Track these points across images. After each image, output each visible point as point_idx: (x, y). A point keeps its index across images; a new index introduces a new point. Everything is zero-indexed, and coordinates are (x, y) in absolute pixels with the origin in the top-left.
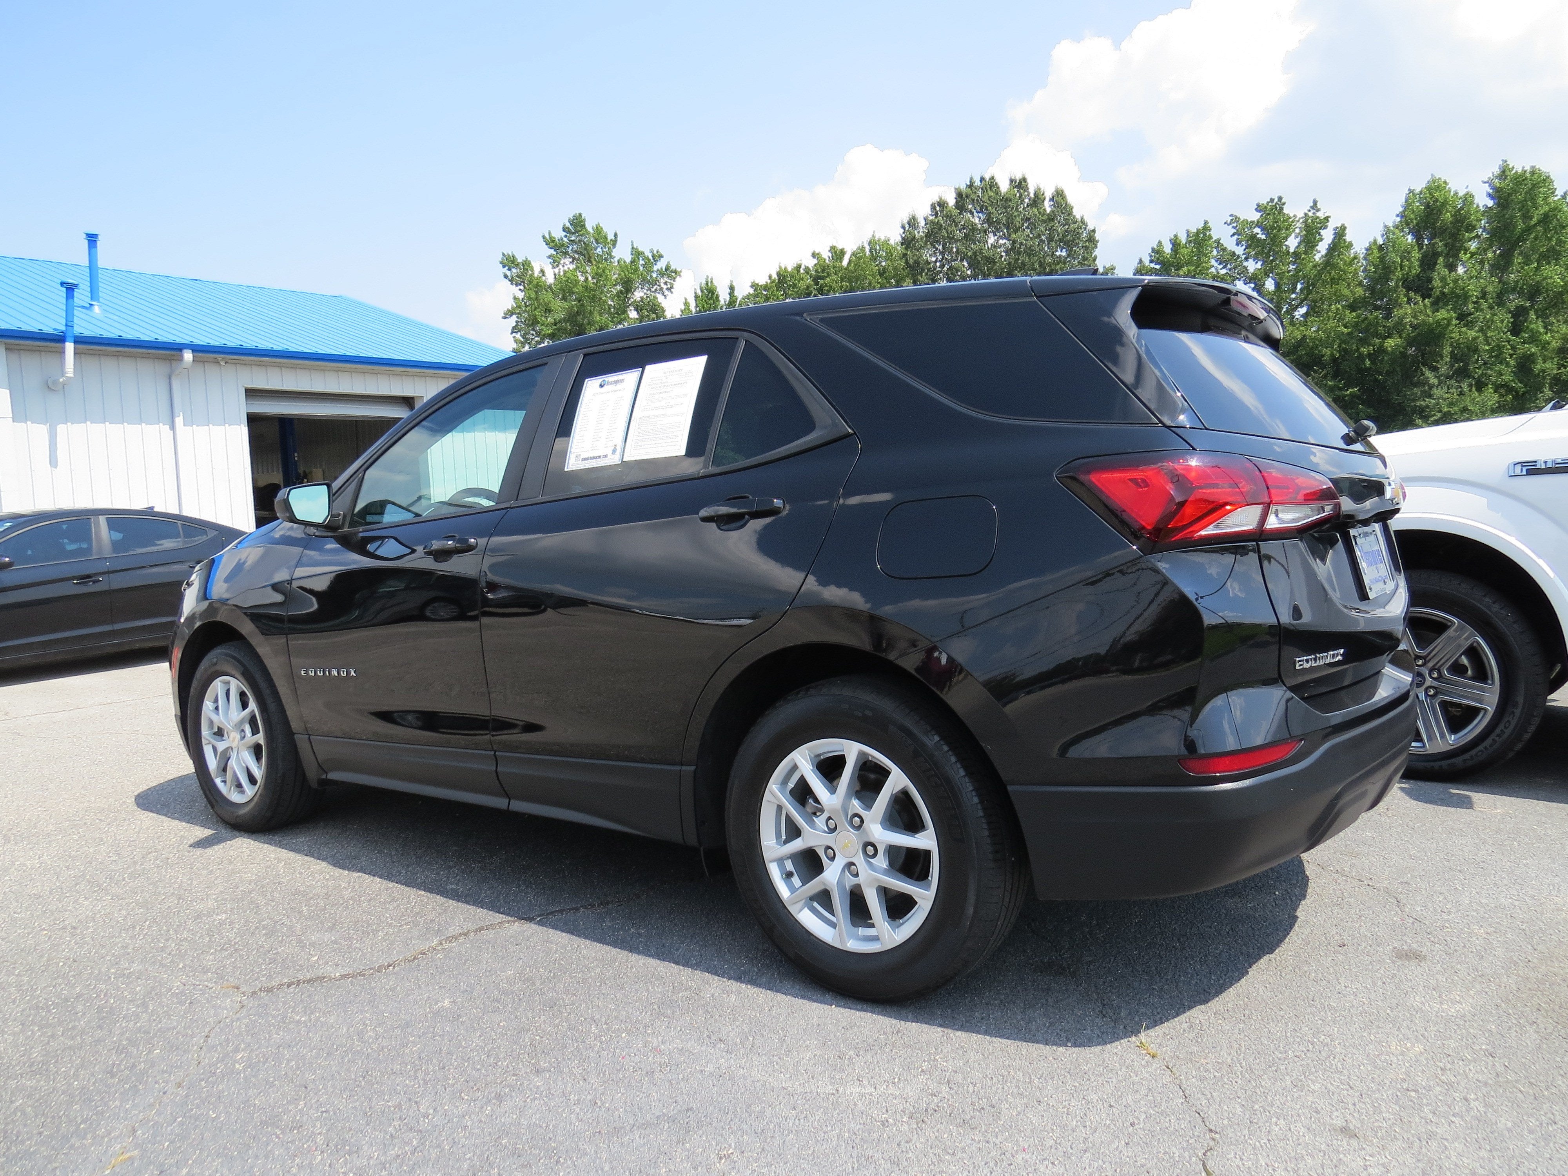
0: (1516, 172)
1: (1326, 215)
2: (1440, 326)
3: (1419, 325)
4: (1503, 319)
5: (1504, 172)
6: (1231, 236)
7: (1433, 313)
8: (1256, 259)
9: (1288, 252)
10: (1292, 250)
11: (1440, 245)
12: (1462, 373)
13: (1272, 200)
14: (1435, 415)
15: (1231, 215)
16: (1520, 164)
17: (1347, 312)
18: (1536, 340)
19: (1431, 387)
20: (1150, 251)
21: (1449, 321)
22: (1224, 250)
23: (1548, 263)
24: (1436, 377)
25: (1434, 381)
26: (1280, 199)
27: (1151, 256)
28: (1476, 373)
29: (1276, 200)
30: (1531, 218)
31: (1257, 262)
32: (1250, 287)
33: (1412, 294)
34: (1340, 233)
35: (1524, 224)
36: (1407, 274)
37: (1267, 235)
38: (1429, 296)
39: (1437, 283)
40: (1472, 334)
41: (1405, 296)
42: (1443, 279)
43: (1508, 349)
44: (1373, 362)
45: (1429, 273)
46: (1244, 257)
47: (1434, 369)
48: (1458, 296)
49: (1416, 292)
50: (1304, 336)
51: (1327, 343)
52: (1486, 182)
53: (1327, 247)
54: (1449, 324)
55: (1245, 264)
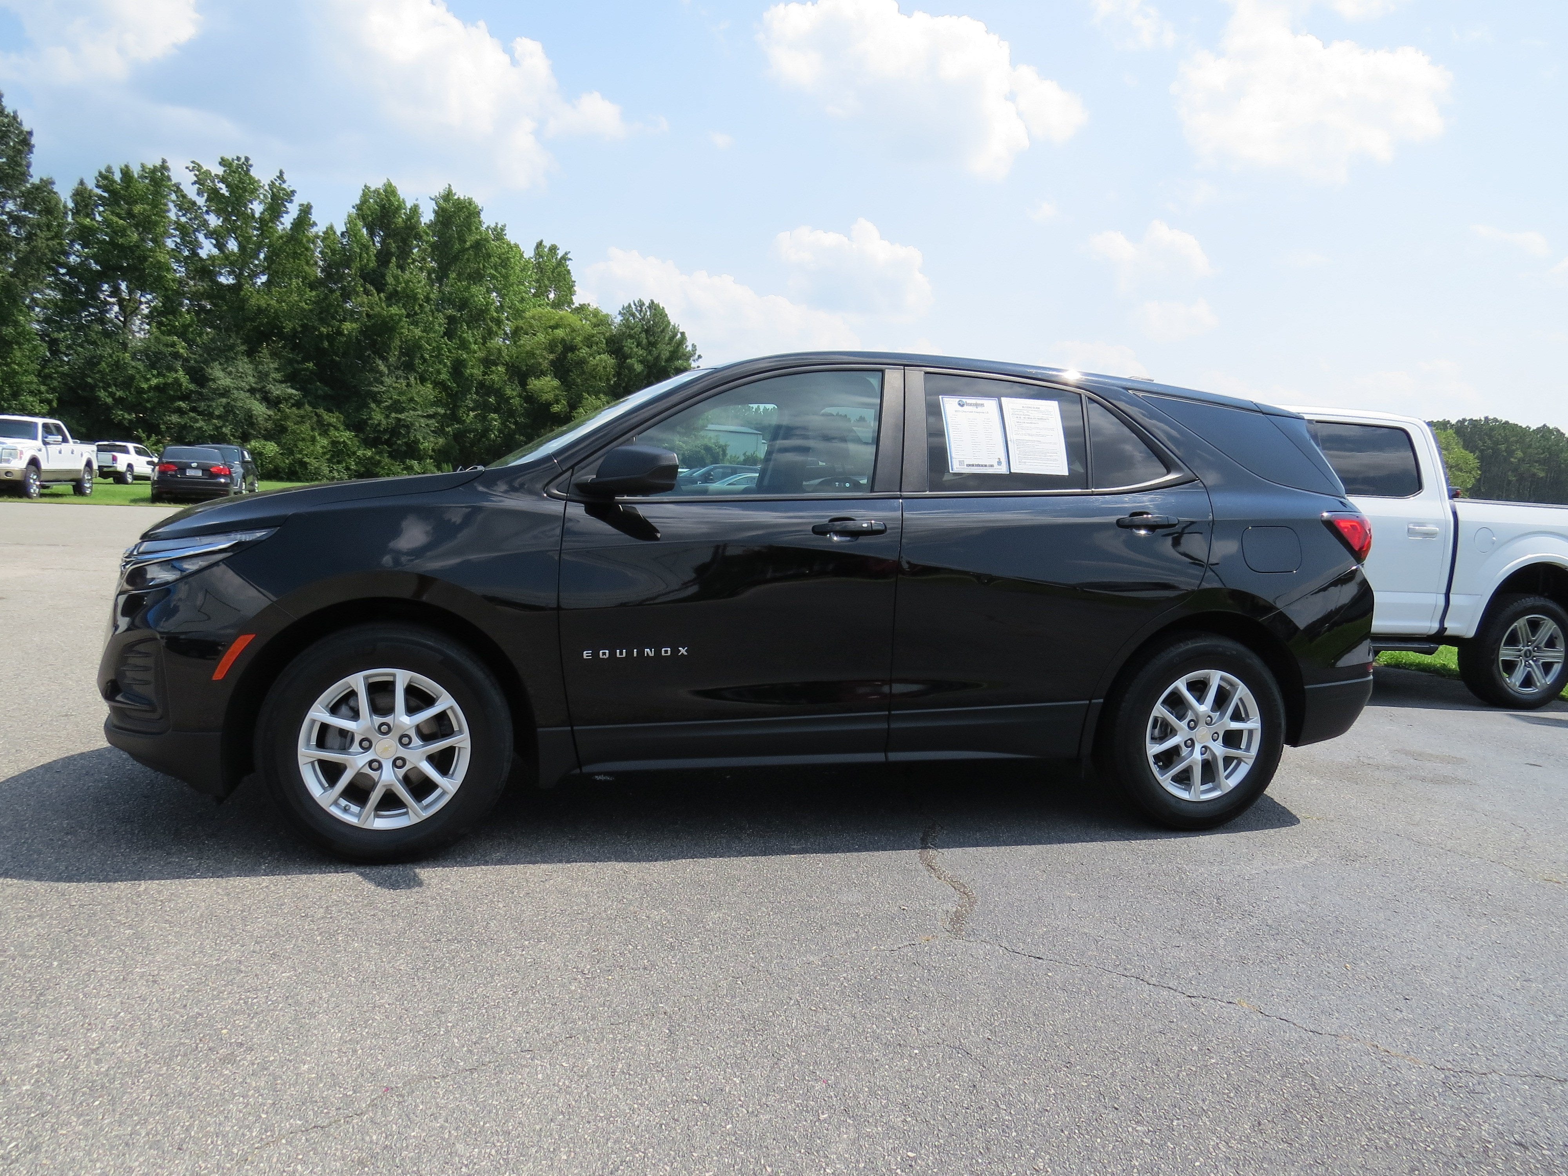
0: (459, 198)
1: (291, 189)
2: (393, 320)
3: (375, 315)
4: (440, 323)
5: (448, 195)
6: (192, 184)
7: (387, 307)
8: (218, 216)
9: (253, 215)
10: (257, 215)
11: (393, 247)
12: (409, 367)
13: (238, 159)
14: (386, 401)
15: (193, 162)
16: (461, 193)
17: (308, 290)
18: (467, 348)
19: (382, 374)
20: (97, 174)
21: (401, 316)
22: (184, 196)
23: (475, 283)
24: (386, 366)
25: (383, 368)
26: (247, 159)
27: (98, 181)
28: (420, 368)
29: (243, 160)
30: (465, 242)
31: (219, 218)
32: (212, 243)
33: (368, 286)
34: (306, 210)
35: (460, 245)
36: (365, 266)
37: (232, 192)
38: (383, 291)
39: (390, 280)
40: (418, 332)
41: (362, 286)
42: (396, 278)
43: (445, 352)
44: (331, 344)
45: (382, 269)
46: (205, 209)
47: (384, 359)
48: (408, 296)
49: (371, 283)
50: (268, 305)
51: (289, 316)
52: (433, 199)
53: (292, 221)
54: (400, 320)
55: (206, 217)
